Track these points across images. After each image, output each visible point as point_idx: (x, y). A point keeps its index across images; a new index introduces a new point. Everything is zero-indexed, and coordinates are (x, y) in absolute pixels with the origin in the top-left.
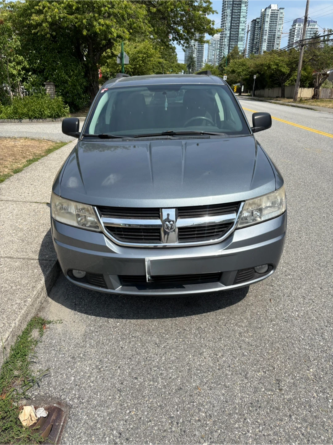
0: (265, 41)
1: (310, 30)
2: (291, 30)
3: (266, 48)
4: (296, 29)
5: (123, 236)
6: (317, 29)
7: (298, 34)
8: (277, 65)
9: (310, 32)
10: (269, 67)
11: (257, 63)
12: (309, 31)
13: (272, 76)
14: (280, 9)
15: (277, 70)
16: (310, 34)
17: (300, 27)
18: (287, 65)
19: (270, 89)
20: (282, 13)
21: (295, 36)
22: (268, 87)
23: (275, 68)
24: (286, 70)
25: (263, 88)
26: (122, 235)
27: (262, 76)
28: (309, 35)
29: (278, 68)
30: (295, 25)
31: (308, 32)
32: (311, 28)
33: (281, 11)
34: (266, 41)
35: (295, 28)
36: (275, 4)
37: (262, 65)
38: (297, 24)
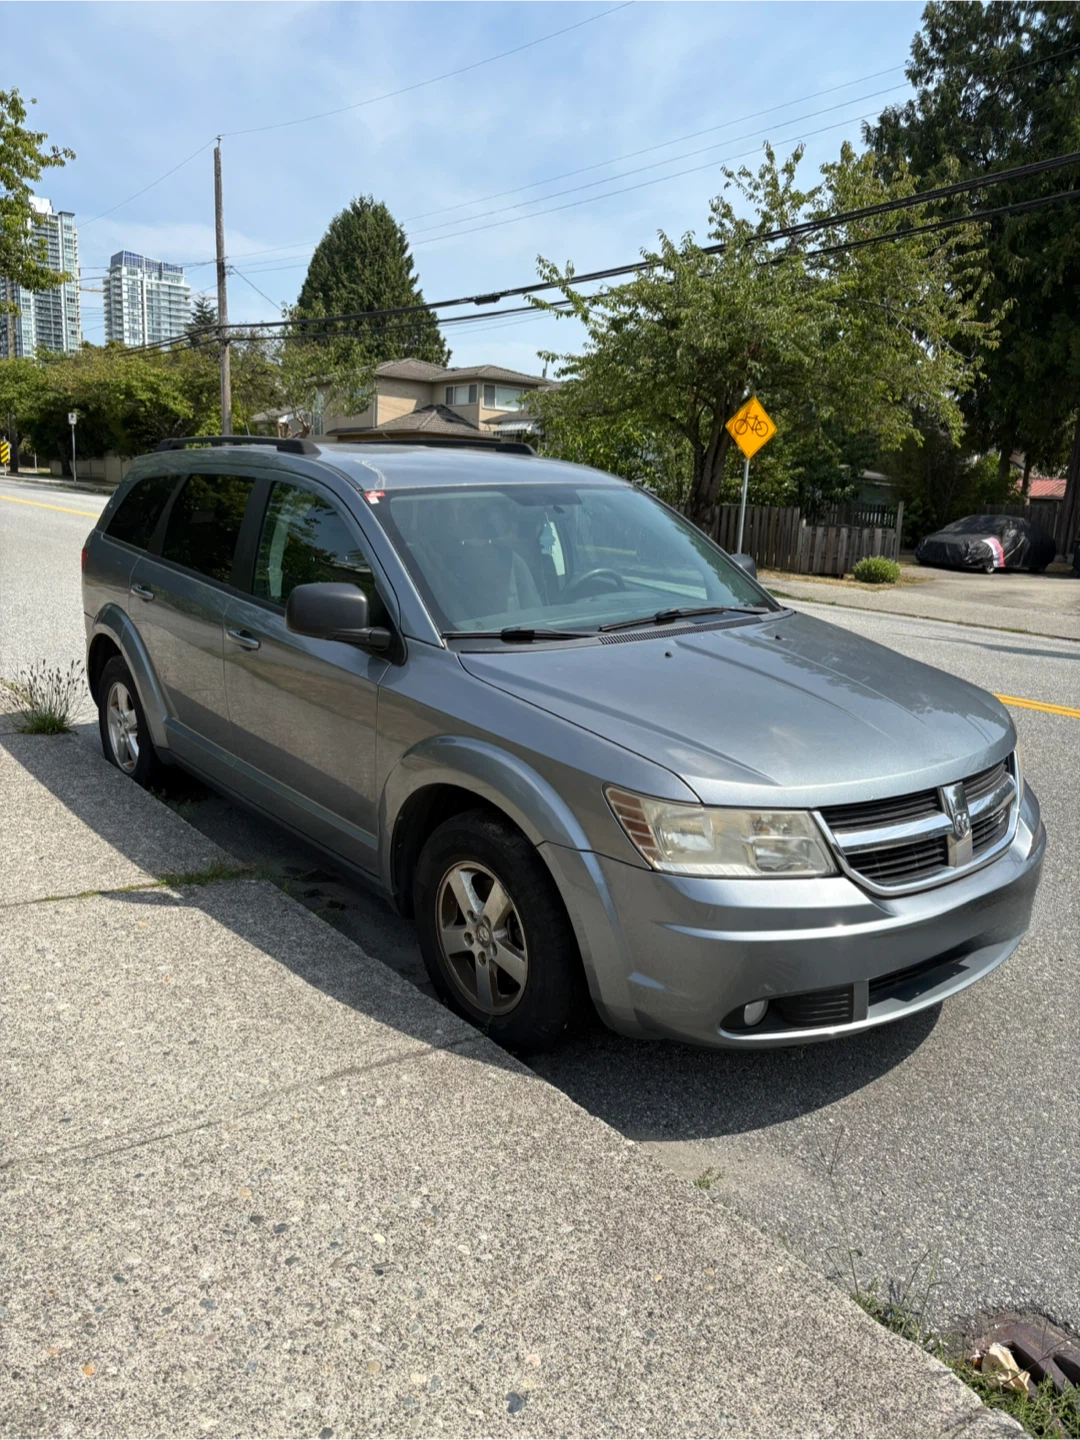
0: (29, 307)
1: (166, 290)
2: (107, 282)
3: (34, 326)
4: (124, 281)
5: (880, 873)
6: (187, 290)
7: (133, 297)
8: (155, 391)
9: (167, 298)
10: (129, 393)
11: (86, 378)
12: (164, 293)
13: (131, 420)
14: (60, 213)
15: (156, 405)
16: (170, 302)
17: (135, 277)
18: (183, 392)
19: (128, 458)
20: (69, 228)
21: (125, 304)
22: (120, 454)
23: (150, 400)
24: (182, 407)
25: (100, 453)
26: (876, 870)
27: (94, 418)
28: (166, 304)
29: (157, 399)
30: (119, 269)
31: (162, 297)
32: (170, 287)
33: (66, 221)
34: (32, 308)
35: (119, 280)
36: (45, 197)
37: (103, 385)
38: (124, 271)
